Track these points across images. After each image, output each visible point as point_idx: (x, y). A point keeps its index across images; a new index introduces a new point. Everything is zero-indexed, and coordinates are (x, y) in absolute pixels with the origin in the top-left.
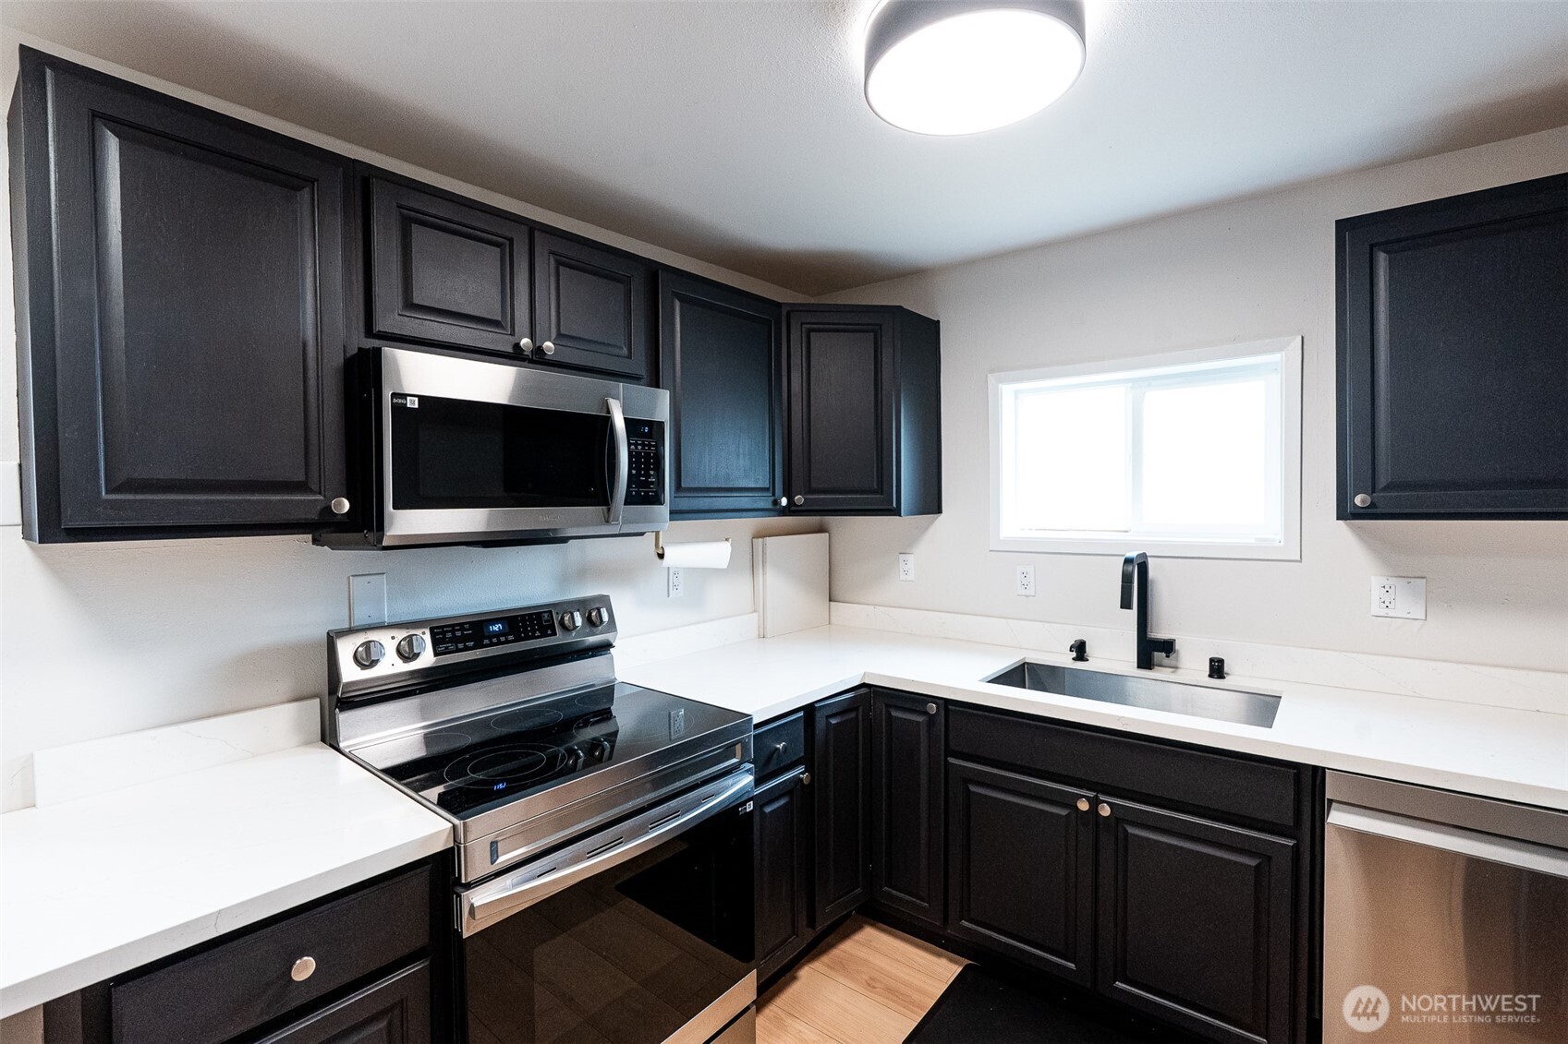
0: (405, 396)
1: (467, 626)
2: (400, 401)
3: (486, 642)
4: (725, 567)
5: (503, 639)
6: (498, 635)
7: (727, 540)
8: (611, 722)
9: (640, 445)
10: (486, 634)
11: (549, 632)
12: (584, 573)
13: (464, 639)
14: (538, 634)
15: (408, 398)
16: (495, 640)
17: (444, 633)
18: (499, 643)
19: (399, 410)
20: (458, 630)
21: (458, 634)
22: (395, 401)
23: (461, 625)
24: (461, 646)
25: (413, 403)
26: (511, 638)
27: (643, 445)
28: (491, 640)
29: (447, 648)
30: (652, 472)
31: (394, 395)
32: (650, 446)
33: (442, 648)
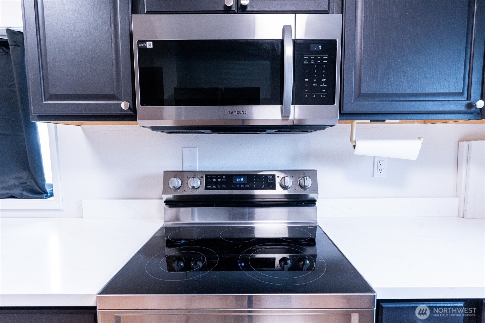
0: (145, 42)
1: (224, 177)
2: (143, 45)
3: (233, 186)
4: (415, 159)
5: (242, 186)
6: (240, 184)
7: (419, 138)
8: (314, 247)
9: (312, 59)
10: (234, 182)
11: (271, 187)
12: (308, 156)
13: (221, 183)
14: (263, 187)
15: (147, 42)
16: (238, 186)
17: (212, 179)
18: (240, 188)
19: (142, 50)
20: (219, 178)
21: (219, 180)
22: (140, 45)
23: (222, 176)
24: (219, 187)
25: (149, 45)
26: (247, 186)
27: (316, 60)
28: (235, 186)
29: (212, 186)
30: (324, 80)
31: (139, 42)
32: (322, 60)
33: (209, 186)
